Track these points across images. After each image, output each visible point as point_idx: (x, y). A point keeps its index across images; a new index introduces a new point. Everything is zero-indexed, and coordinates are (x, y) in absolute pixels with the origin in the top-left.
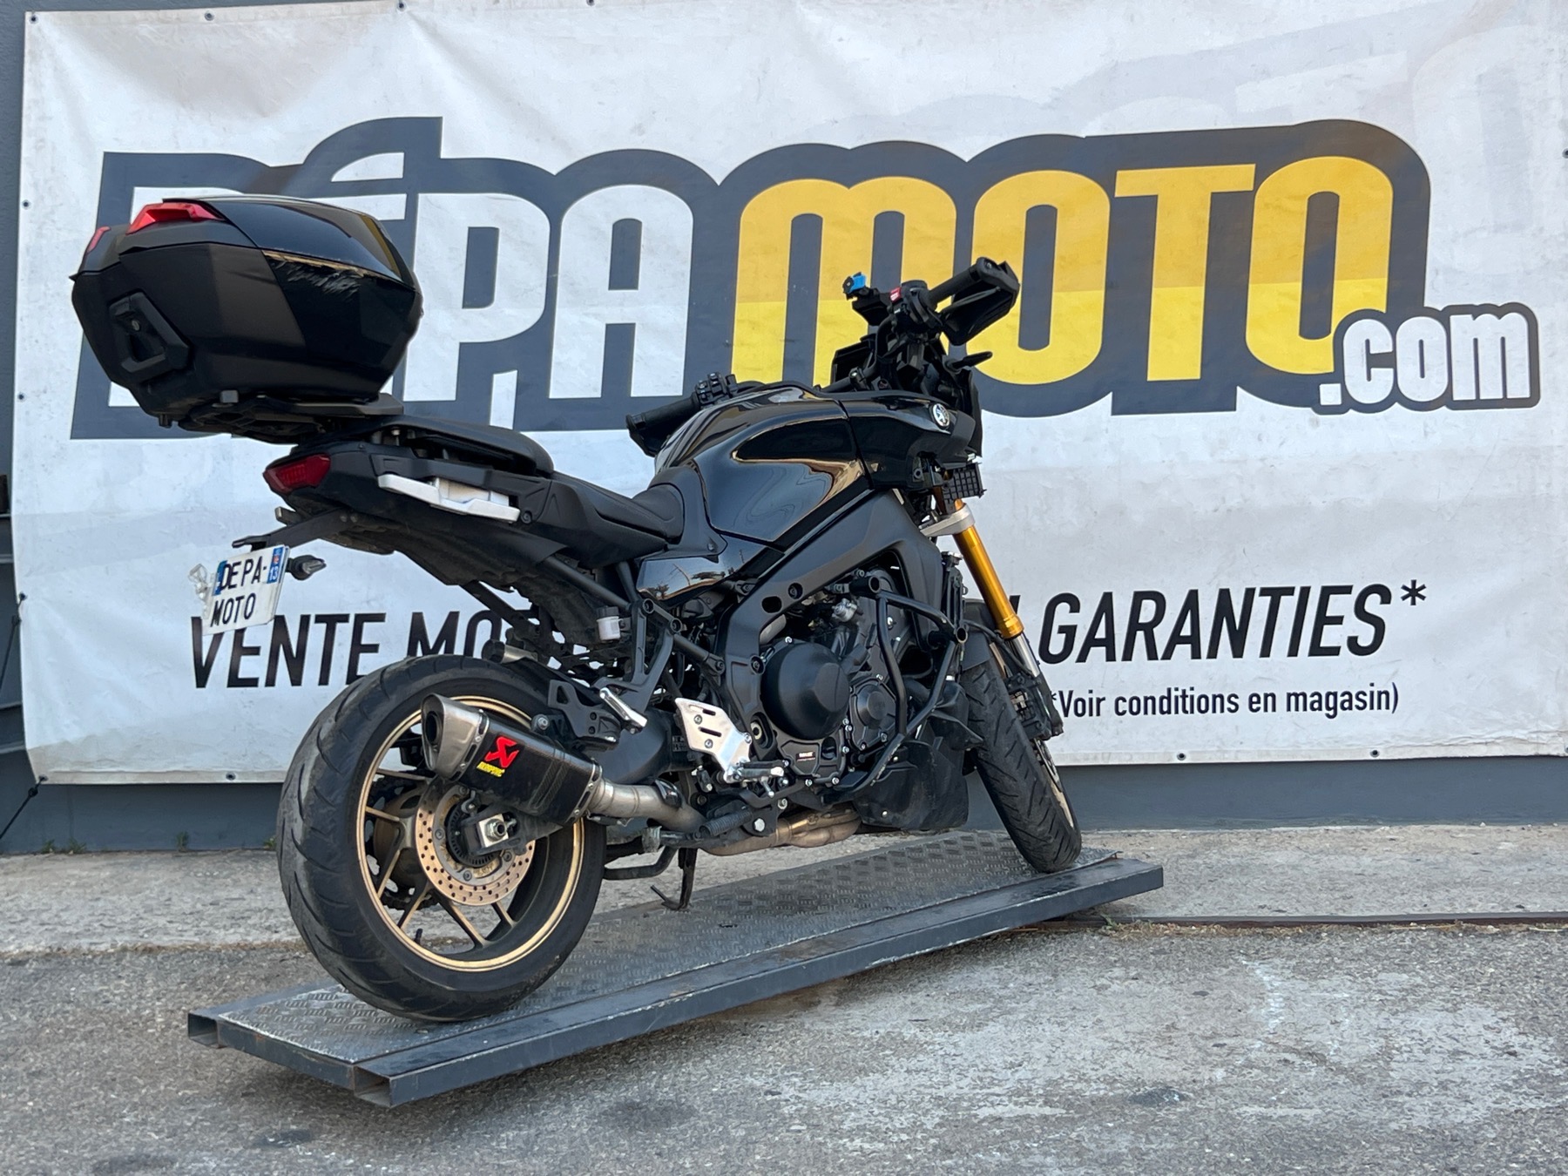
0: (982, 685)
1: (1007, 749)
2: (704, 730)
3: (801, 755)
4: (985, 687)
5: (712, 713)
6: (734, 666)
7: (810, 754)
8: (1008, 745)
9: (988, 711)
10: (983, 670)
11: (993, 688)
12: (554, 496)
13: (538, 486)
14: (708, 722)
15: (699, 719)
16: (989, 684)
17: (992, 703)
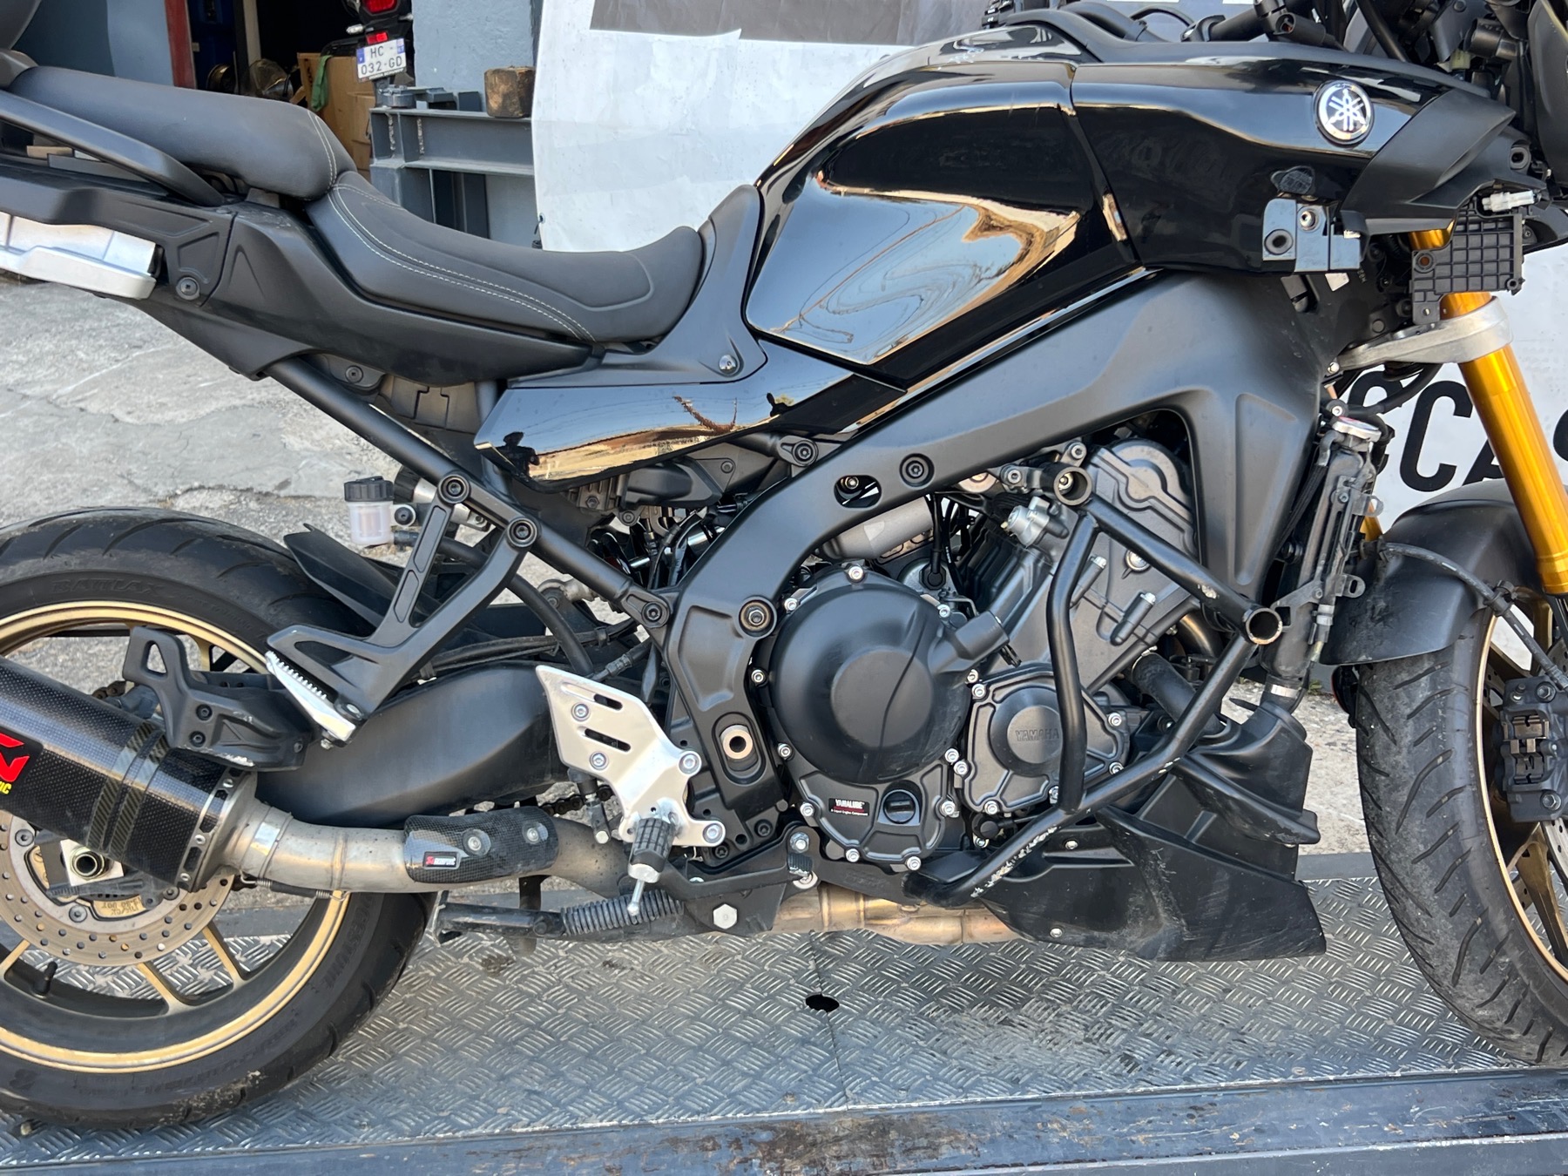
0: (1412, 699)
1: (1422, 849)
2: (589, 733)
3: (838, 803)
4: (1415, 706)
5: (615, 705)
6: (696, 615)
7: (858, 805)
8: (1425, 843)
9: (1402, 759)
10: (1427, 666)
11: (1434, 713)
12: (239, 249)
13: (204, 228)
14: (601, 719)
15: (580, 710)
16: (1428, 700)
17: (1416, 743)
